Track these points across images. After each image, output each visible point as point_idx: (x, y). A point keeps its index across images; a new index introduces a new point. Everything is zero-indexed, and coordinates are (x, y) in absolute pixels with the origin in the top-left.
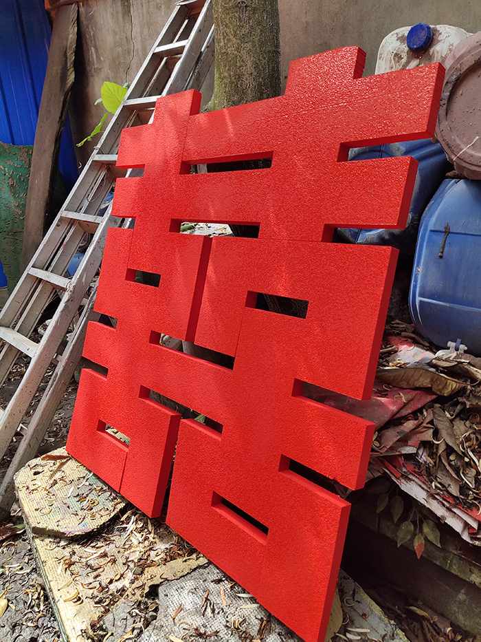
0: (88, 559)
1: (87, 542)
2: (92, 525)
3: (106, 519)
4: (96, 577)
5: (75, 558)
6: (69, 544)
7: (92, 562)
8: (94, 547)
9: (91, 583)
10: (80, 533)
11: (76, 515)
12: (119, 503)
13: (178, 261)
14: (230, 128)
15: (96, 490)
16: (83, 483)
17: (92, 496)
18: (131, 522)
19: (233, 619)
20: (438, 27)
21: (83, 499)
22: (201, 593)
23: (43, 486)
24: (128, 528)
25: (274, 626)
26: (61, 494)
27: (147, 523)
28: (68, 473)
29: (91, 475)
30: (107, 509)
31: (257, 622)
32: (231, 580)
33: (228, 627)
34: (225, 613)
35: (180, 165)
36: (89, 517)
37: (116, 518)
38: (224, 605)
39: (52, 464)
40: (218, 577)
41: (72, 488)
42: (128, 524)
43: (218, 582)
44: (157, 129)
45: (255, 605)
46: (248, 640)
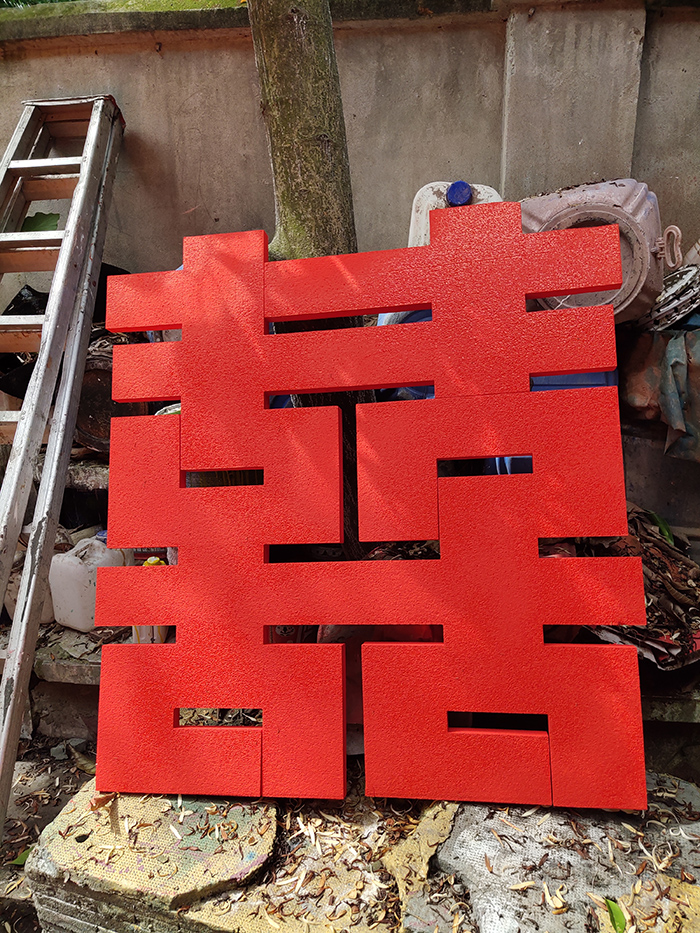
0: (296, 890)
1: (270, 873)
2: (264, 848)
3: (270, 837)
4: (332, 901)
5: (276, 901)
6: (247, 891)
7: (304, 892)
8: (287, 874)
9: (334, 912)
10: (256, 867)
11: (223, 851)
12: (267, 810)
13: (295, 444)
14: (349, 278)
15: (214, 814)
16: (182, 815)
17: (216, 822)
18: (302, 826)
19: (544, 837)
20: (475, 186)
21: (208, 831)
22: (488, 836)
23: (118, 847)
24: (306, 833)
25: (582, 822)
26: (163, 842)
27: (321, 817)
28: (137, 815)
29: (180, 801)
30: (261, 824)
31: (565, 827)
32: (503, 806)
33: (548, 847)
34: (531, 838)
35: (262, 323)
36: (246, 844)
37: (280, 830)
38: (521, 832)
39: (95, 817)
40: (486, 812)
41: (172, 827)
42: (299, 829)
43: (491, 816)
44: (198, 279)
45: (548, 815)
46: (577, 846)
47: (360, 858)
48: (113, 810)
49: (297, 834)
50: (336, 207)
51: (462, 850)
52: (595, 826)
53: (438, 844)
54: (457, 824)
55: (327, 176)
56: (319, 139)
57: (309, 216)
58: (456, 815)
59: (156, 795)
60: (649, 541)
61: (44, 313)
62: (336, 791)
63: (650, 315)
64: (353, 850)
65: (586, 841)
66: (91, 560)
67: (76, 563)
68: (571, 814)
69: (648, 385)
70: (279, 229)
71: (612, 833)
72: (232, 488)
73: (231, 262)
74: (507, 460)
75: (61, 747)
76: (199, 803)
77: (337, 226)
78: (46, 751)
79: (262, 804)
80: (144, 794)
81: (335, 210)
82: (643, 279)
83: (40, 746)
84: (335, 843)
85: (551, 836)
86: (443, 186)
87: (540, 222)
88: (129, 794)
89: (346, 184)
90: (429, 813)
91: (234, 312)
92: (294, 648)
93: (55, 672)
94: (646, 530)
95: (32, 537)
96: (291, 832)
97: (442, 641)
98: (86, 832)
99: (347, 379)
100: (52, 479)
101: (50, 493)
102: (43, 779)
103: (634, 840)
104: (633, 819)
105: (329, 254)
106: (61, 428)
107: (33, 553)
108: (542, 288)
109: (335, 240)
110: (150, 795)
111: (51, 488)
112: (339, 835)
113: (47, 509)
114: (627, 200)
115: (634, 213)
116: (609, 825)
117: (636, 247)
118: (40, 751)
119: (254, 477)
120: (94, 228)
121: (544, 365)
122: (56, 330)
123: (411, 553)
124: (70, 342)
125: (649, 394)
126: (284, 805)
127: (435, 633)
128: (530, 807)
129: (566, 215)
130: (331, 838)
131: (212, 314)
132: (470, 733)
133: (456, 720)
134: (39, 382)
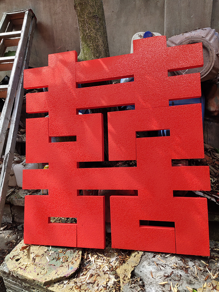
0: (86, 281)
1: (78, 274)
2: (76, 266)
3: (79, 261)
4: (98, 285)
5: (79, 284)
6: (69, 280)
7: (89, 281)
8: (83, 275)
9: (98, 289)
10: (73, 272)
11: (62, 266)
12: (78, 252)
13: (87, 127)
14: (105, 67)
15: (61, 253)
16: (51, 253)
17: (61, 256)
18: (90, 257)
19: (172, 265)
20: (154, 33)
21: (58, 259)
22: (152, 264)
23: (29, 264)
24: (91, 260)
25: (186, 259)
26: (43, 262)
27: (97, 255)
28: (36, 252)
29: (50, 248)
30: (76, 257)
31: (180, 261)
32: (158, 253)
33: (173, 268)
34: (168, 265)
35: (75, 84)
36: (70, 264)
37: (82, 259)
38: (164, 263)
39: (23, 253)
40: (152, 255)
41: (47, 257)
42: (89, 259)
43: (154, 257)
44: (53, 69)
45: (174, 257)
46: (184, 269)
47: (109, 270)
48: (29, 250)
49: (88, 260)
50: (101, 41)
51: (143, 269)
52: (191, 261)
53: (135, 266)
54: (142, 259)
55: (97, 30)
56: (94, 17)
57: (91, 45)
58: (142, 256)
59: (43, 246)
60: (215, 159)
61: (8, 84)
62: (102, 247)
63: (216, 78)
64: (106, 267)
65: (188, 267)
66: (27, 166)
67: (22, 167)
68: (183, 257)
69: (215, 103)
70: (82, 50)
71: (197, 264)
72: (66, 142)
73: (64, 63)
74: (165, 131)
75: (21, 226)
76: (57, 249)
77: (101, 48)
78: (16, 227)
79: (77, 250)
80: (39, 245)
81: (101, 42)
82: (213, 64)
83: (14, 225)
84: (101, 264)
85: (175, 264)
86: (142, 33)
87: (176, 44)
88: (35, 245)
89: (105, 33)
90: (133, 254)
91: (66, 81)
92: (87, 197)
93: (17, 203)
94: (214, 155)
95: (4, 159)
96: (86, 259)
97: (137, 195)
98: (20, 258)
99: (104, 103)
100: (11, 140)
101: (10, 144)
102: (14, 236)
103: (205, 267)
104: (205, 259)
105: (98, 58)
106: (14, 123)
107: (5, 165)
108: (174, 67)
109: (100, 53)
110: (41, 246)
111: (10, 143)
112: (102, 261)
113: (9, 150)
114: (207, 35)
115: (210, 40)
116: (196, 261)
117: (210, 52)
118: (14, 227)
119: (73, 138)
120: (25, 55)
121: (174, 96)
122: (12, 90)
123: (131, 163)
124: (17, 94)
125: (216, 106)
126: (85, 251)
127: (135, 193)
128: (168, 254)
129: (185, 41)
130: (99, 262)
131: (58, 81)
132: (147, 227)
133: (143, 223)
134: (6, 107)
